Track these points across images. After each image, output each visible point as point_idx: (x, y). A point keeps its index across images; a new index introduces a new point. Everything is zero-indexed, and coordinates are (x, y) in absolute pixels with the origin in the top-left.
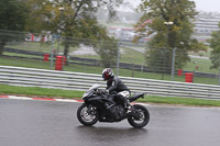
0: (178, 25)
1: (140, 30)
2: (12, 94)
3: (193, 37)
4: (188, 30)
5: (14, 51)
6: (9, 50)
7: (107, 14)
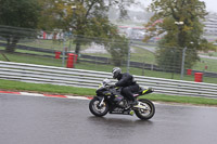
0: (188, 25)
1: (151, 30)
2: (24, 90)
3: (203, 37)
4: (198, 30)
5: (26, 48)
6: (21, 47)
7: (118, 13)
